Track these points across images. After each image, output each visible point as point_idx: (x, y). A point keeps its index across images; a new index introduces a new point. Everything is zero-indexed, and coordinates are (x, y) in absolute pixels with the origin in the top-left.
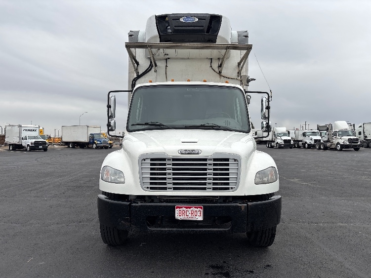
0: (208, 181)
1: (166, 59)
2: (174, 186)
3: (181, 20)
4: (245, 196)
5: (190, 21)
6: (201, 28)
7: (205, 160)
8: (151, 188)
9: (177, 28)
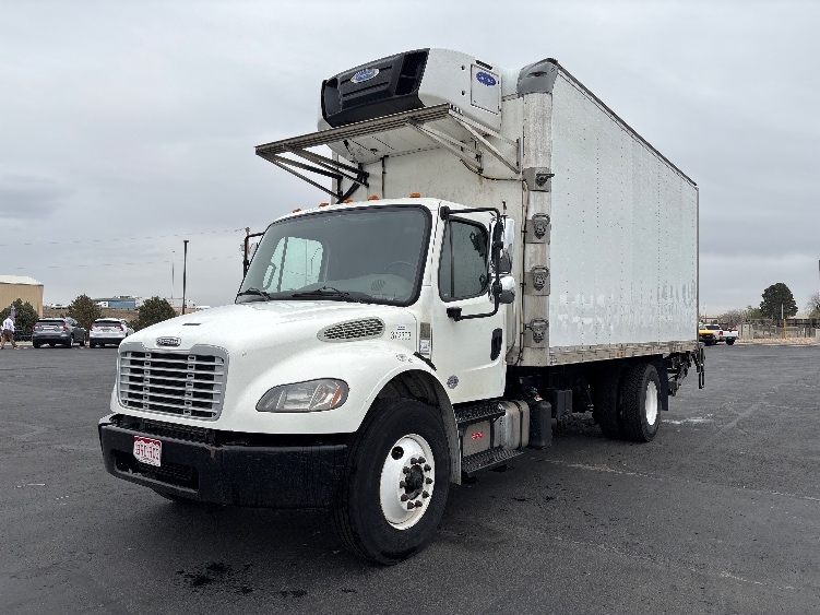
0: (186, 398)
1: (382, 159)
2: (151, 403)
3: (354, 80)
4: (232, 432)
5: (364, 77)
6: (383, 88)
7: (185, 357)
8: (131, 403)
9: (348, 98)
